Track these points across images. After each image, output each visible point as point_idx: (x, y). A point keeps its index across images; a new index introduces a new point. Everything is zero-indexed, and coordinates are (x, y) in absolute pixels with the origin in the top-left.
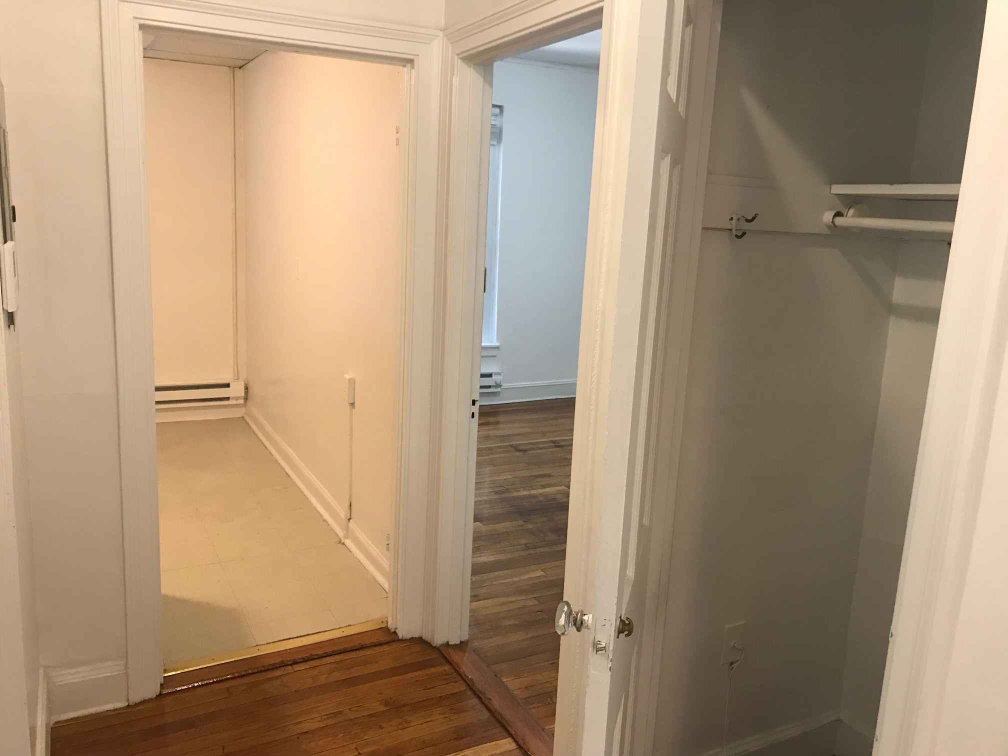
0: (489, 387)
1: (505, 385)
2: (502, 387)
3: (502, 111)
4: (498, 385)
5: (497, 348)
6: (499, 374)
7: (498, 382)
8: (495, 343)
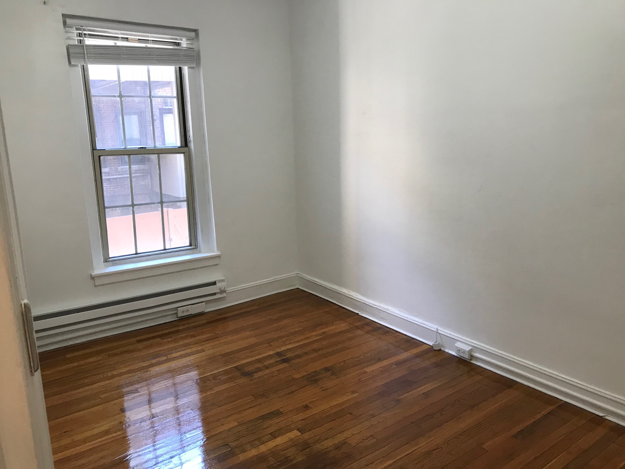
0: (215, 294)
1: (229, 289)
2: (227, 292)
3: (197, 35)
4: (222, 292)
5: (218, 257)
6: (223, 281)
7: (223, 289)
8: (216, 253)
